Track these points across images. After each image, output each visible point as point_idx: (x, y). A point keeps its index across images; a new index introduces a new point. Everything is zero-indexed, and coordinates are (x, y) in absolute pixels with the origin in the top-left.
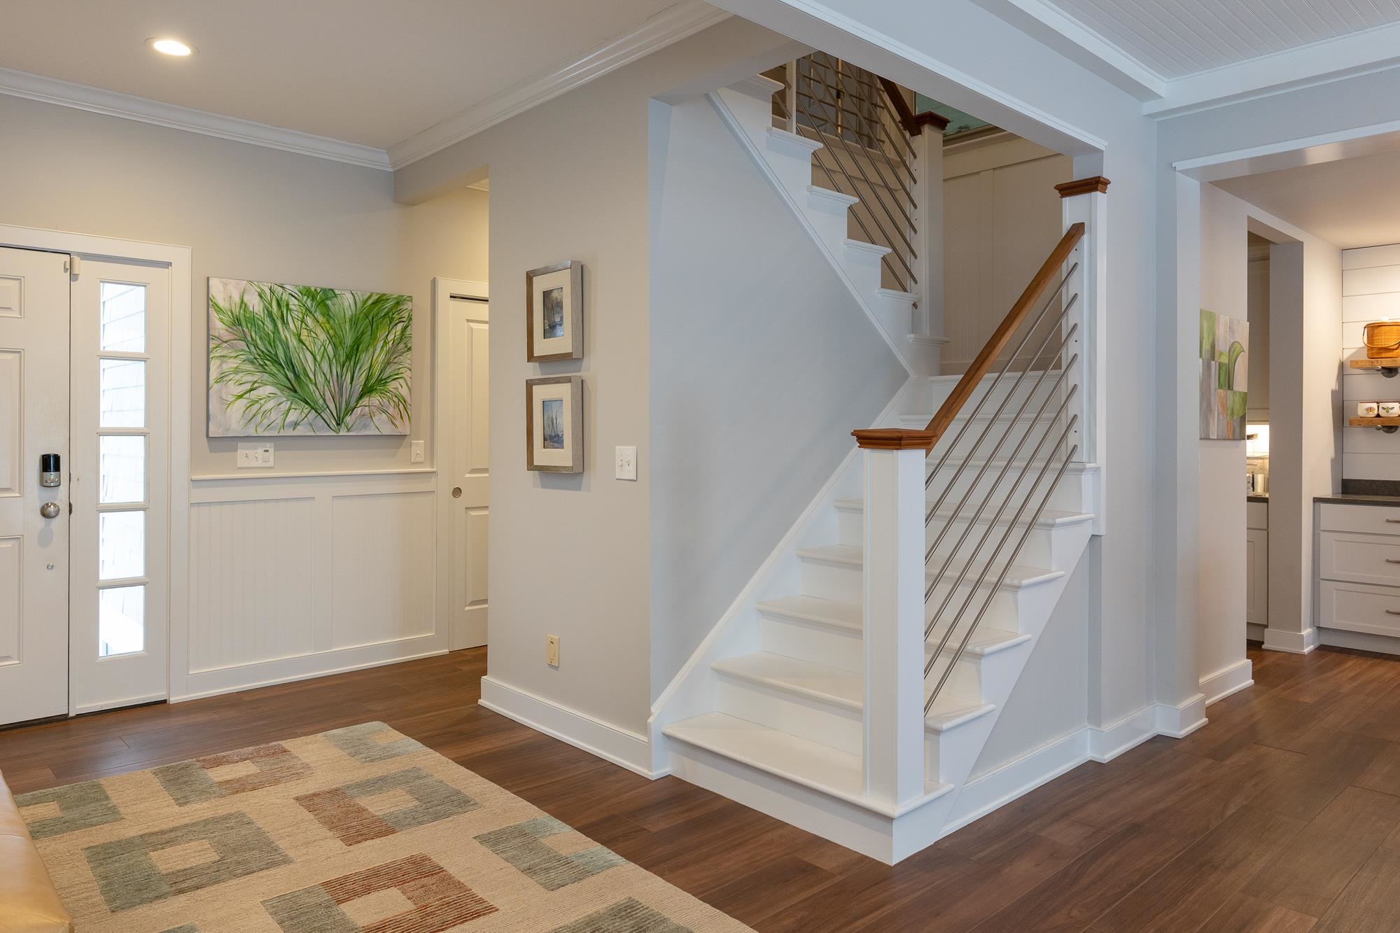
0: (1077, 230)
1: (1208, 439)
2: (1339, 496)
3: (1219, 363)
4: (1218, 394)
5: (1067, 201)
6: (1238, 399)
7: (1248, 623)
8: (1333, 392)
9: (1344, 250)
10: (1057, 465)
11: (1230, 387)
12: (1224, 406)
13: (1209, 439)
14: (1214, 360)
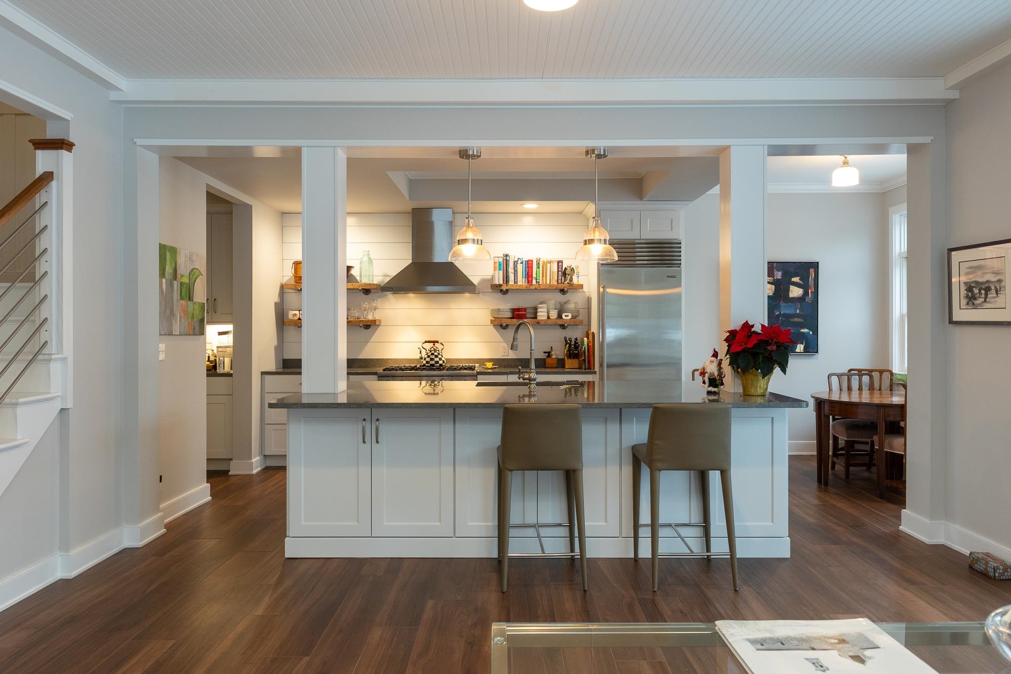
0: (48, 177)
1: (171, 334)
2: (281, 370)
3: (181, 282)
4: (179, 305)
5: (40, 153)
6: (197, 307)
7: (207, 459)
8: (275, 303)
9: (283, 214)
10: (26, 357)
11: (190, 298)
12: (185, 312)
13: (173, 335)
14: (176, 280)
